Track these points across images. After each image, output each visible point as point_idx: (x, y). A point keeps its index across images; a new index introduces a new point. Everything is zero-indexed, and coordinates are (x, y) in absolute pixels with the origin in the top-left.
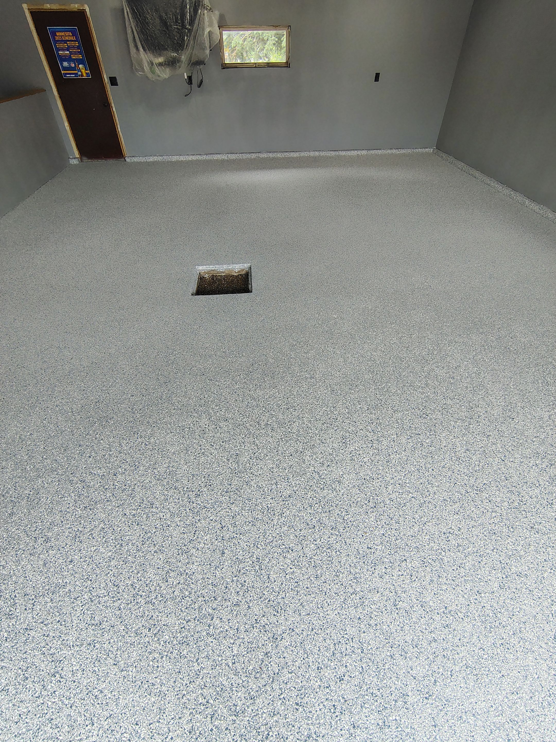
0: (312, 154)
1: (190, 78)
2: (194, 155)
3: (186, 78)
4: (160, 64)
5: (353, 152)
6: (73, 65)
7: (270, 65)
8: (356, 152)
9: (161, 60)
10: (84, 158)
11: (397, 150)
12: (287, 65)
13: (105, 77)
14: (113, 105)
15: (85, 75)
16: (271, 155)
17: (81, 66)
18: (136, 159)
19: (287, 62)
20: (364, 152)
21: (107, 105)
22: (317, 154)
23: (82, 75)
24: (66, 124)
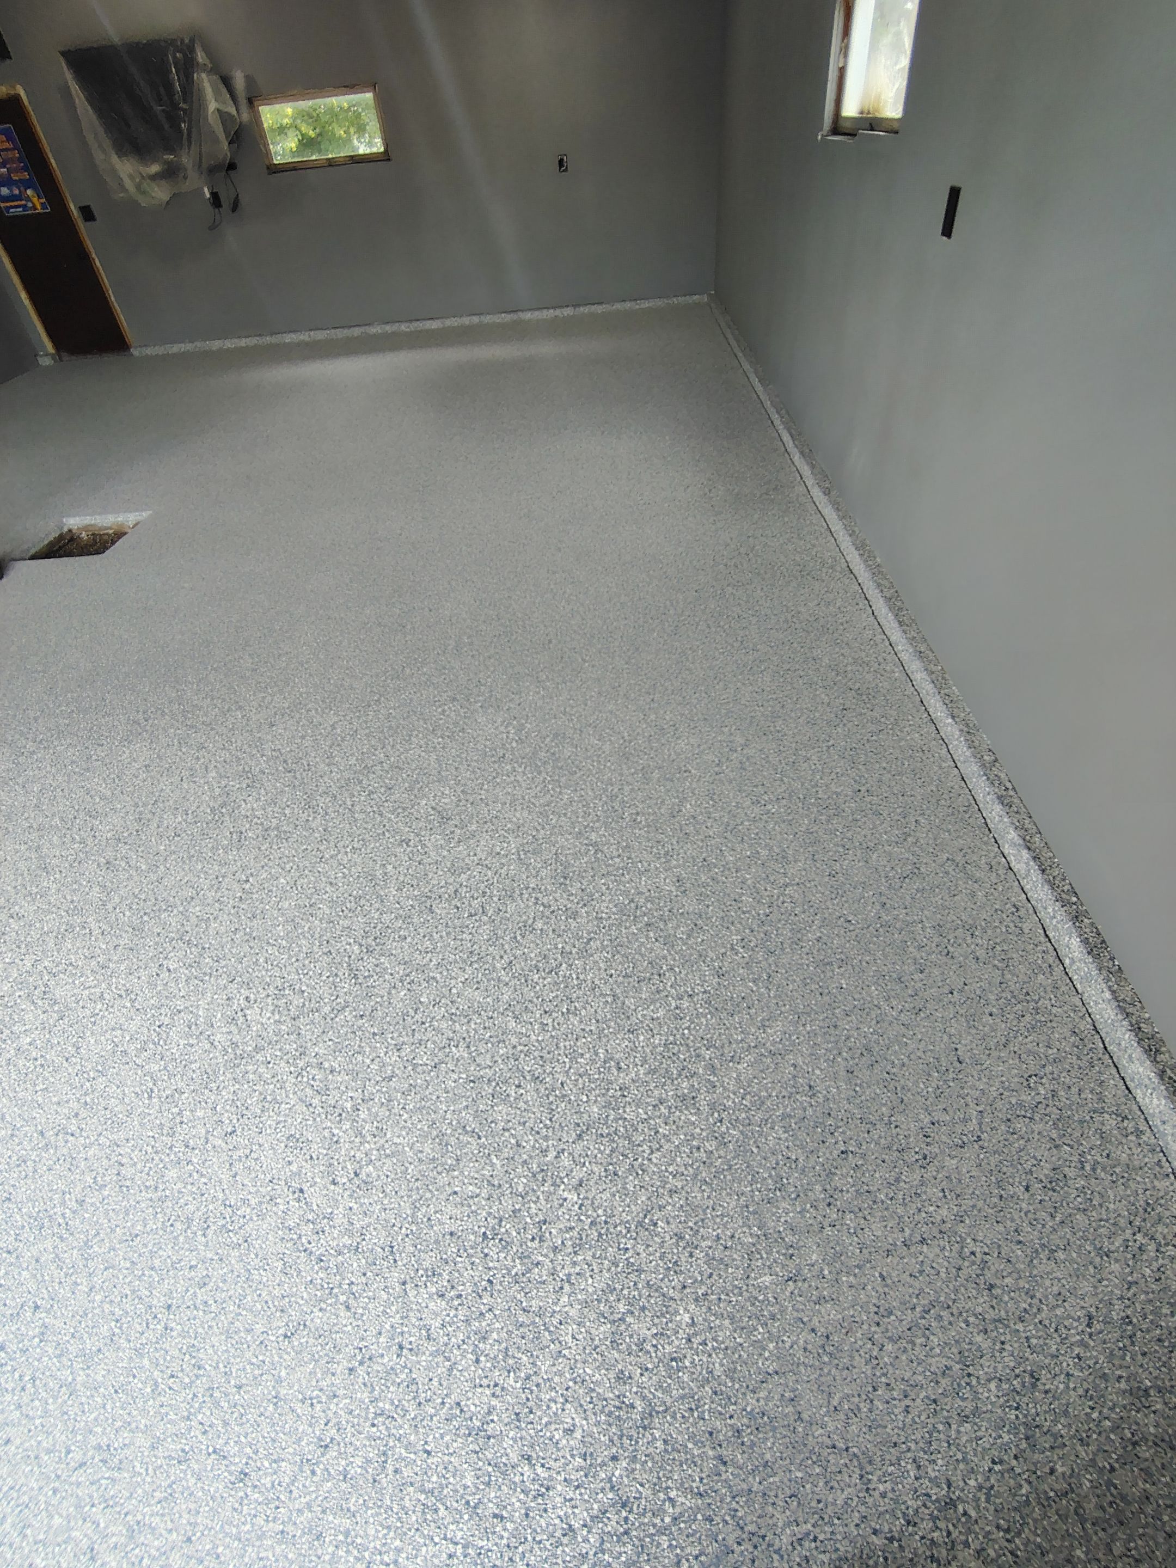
0: (466, 321)
1: (215, 195)
2: (249, 337)
3: (208, 196)
4: (153, 178)
5: (545, 311)
6: (17, 192)
7: (356, 160)
8: (552, 311)
9: (155, 168)
10: (65, 356)
11: (633, 303)
12: (385, 157)
13: (72, 207)
14: (94, 256)
15: (38, 206)
16: (388, 328)
17: (29, 192)
18: (149, 351)
19: (386, 151)
20: (568, 312)
21: (84, 257)
22: (476, 319)
23: (35, 208)
24: (23, 295)
